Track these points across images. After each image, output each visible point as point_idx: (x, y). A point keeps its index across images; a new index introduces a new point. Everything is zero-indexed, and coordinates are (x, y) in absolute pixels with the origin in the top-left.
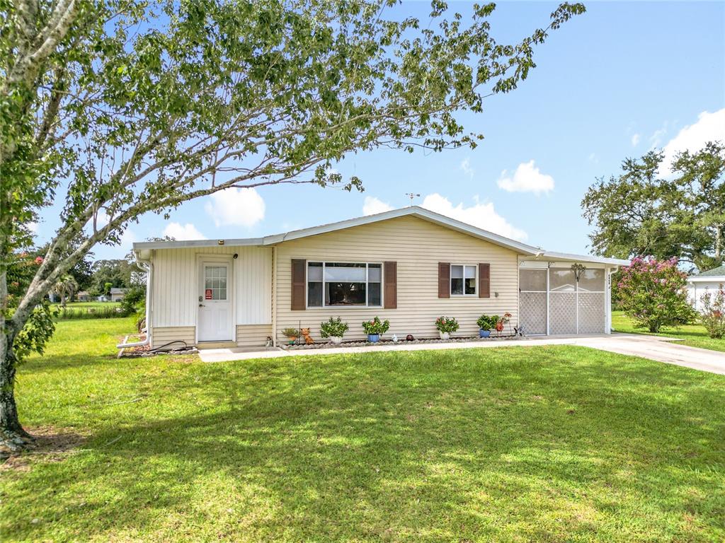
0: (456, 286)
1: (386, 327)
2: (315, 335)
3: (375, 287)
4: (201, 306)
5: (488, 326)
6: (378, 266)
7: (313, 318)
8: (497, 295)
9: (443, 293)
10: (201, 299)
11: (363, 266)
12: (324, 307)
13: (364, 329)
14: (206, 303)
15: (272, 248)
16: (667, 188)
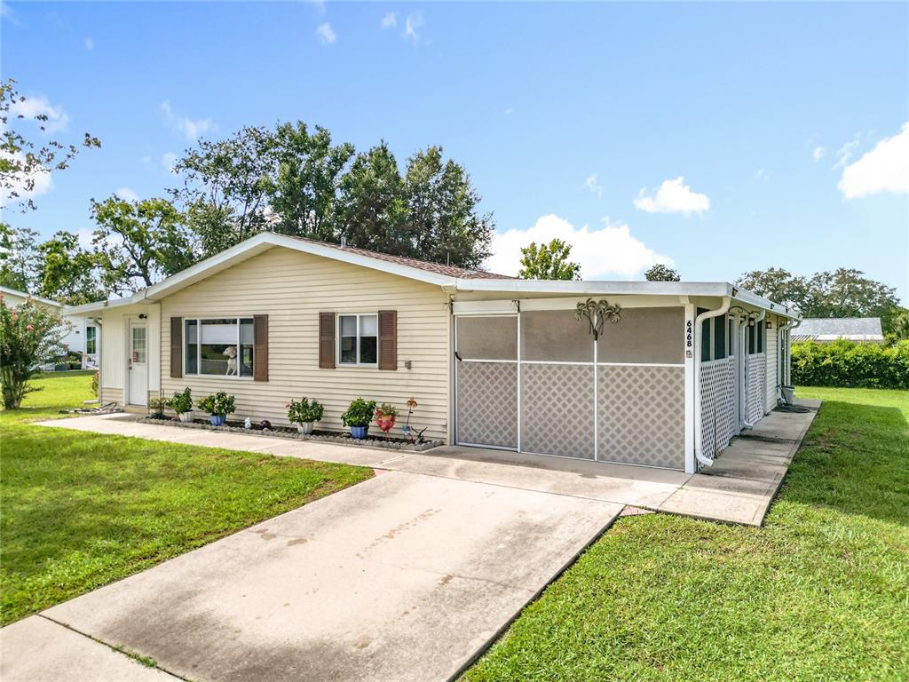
3: (249, 351)
4: (130, 368)
8: (409, 365)
9: (324, 361)
10: (130, 361)
11: (234, 322)
12: (198, 375)
14: (133, 365)
15: (161, 306)
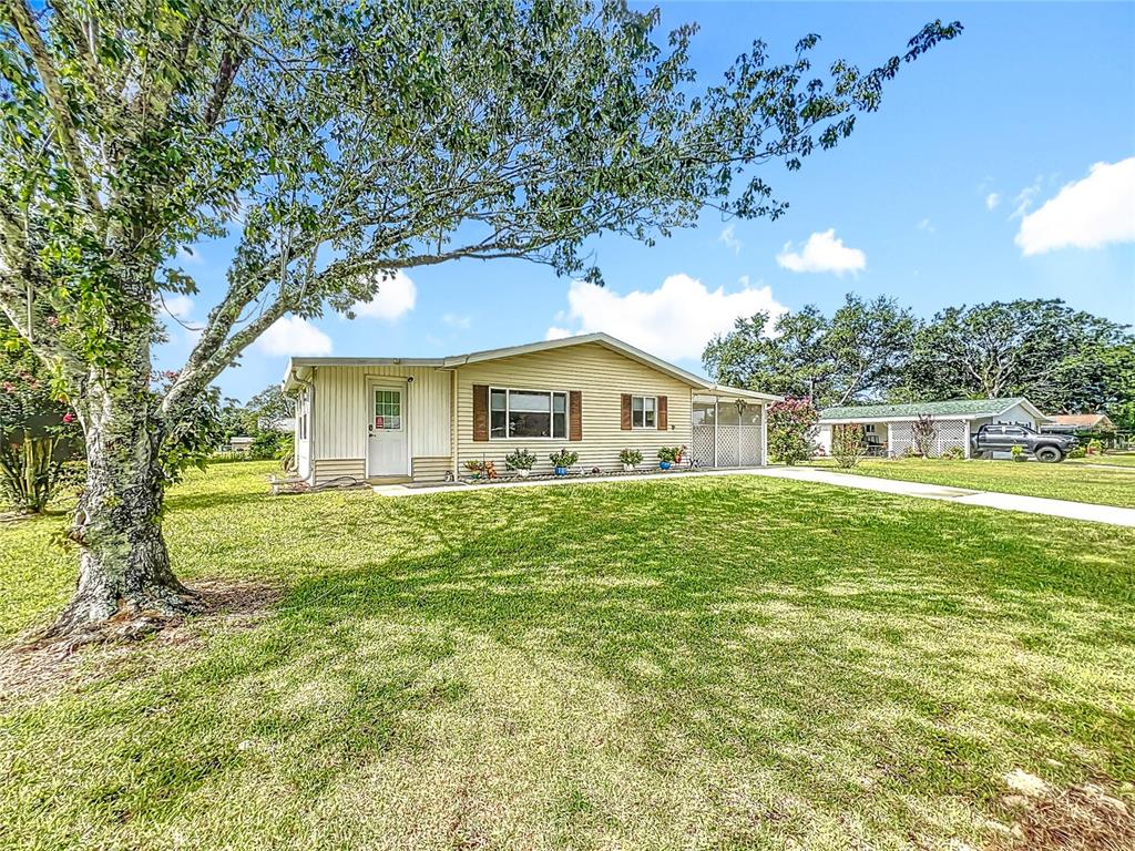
0: (638, 418)
1: (574, 458)
2: (499, 468)
3: (560, 418)
4: (370, 435)
5: (668, 458)
6: (564, 395)
7: (498, 450)
8: (673, 427)
9: (625, 426)
10: (371, 428)
11: (548, 394)
12: (508, 438)
13: (551, 462)
14: (376, 431)
15: (450, 372)
16: (772, 345)
